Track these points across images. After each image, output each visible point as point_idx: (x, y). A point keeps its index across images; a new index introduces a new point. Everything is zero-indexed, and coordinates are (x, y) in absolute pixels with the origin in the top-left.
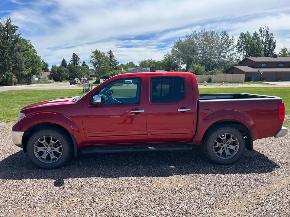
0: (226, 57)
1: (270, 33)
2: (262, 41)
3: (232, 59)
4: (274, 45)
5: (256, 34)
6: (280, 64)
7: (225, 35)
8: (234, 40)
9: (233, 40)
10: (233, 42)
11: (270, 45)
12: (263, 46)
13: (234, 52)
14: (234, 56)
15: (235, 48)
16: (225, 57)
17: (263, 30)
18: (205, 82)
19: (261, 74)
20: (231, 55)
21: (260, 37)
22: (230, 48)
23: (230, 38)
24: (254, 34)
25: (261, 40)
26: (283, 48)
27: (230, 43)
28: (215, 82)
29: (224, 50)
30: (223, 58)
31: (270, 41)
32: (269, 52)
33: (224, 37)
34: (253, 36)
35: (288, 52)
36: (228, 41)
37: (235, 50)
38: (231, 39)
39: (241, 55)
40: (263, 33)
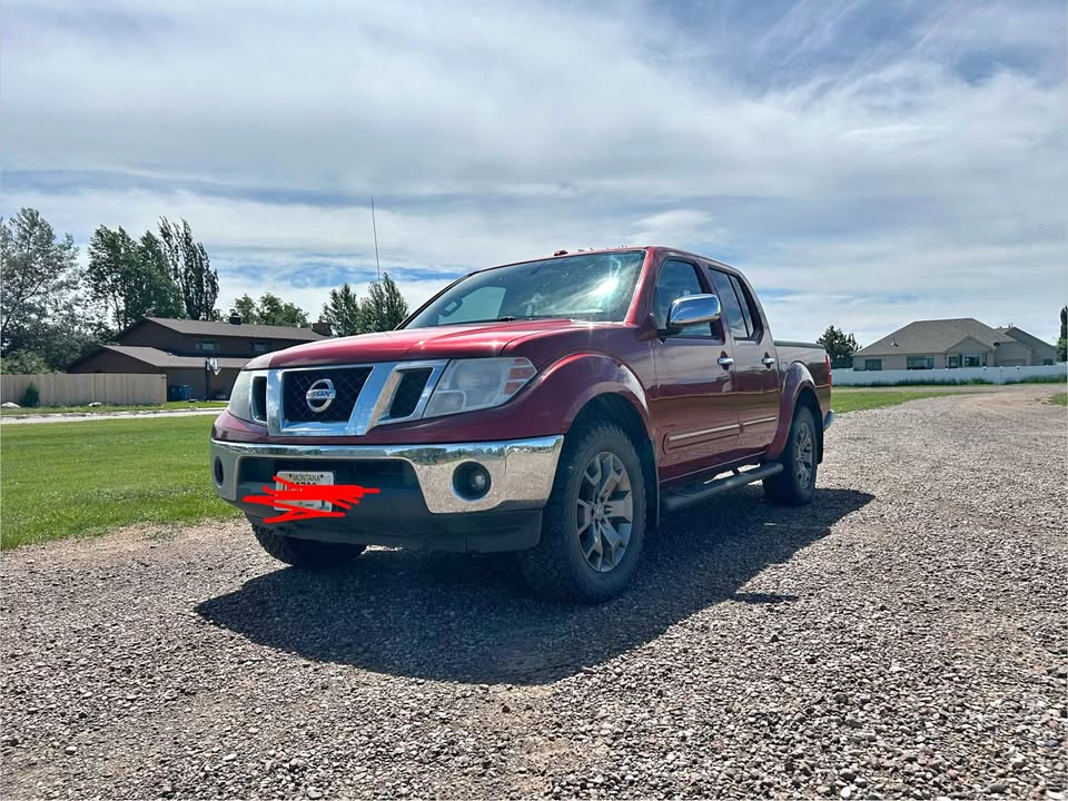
0: (50, 312)
1: (194, 242)
2: (176, 266)
3: (73, 319)
4: (212, 282)
5: (149, 240)
6: (256, 346)
7: (34, 224)
8: (77, 250)
9: (72, 250)
10: (72, 258)
11: (199, 283)
12: (178, 283)
13: (80, 293)
14: (78, 310)
15: (81, 281)
16: (42, 313)
17: (173, 229)
18: (11, 404)
19: (216, 373)
20: (69, 307)
21: (168, 254)
22: (62, 277)
23: (59, 240)
24: (144, 239)
25: (170, 262)
26: (240, 298)
27: (60, 259)
28: (55, 406)
29: (34, 282)
30: (34, 316)
31: (200, 271)
32: (201, 306)
33: (31, 235)
34: (141, 244)
35: (258, 310)
36: (50, 251)
37: (83, 288)
38: (61, 246)
39: (107, 308)
40: (174, 242)
